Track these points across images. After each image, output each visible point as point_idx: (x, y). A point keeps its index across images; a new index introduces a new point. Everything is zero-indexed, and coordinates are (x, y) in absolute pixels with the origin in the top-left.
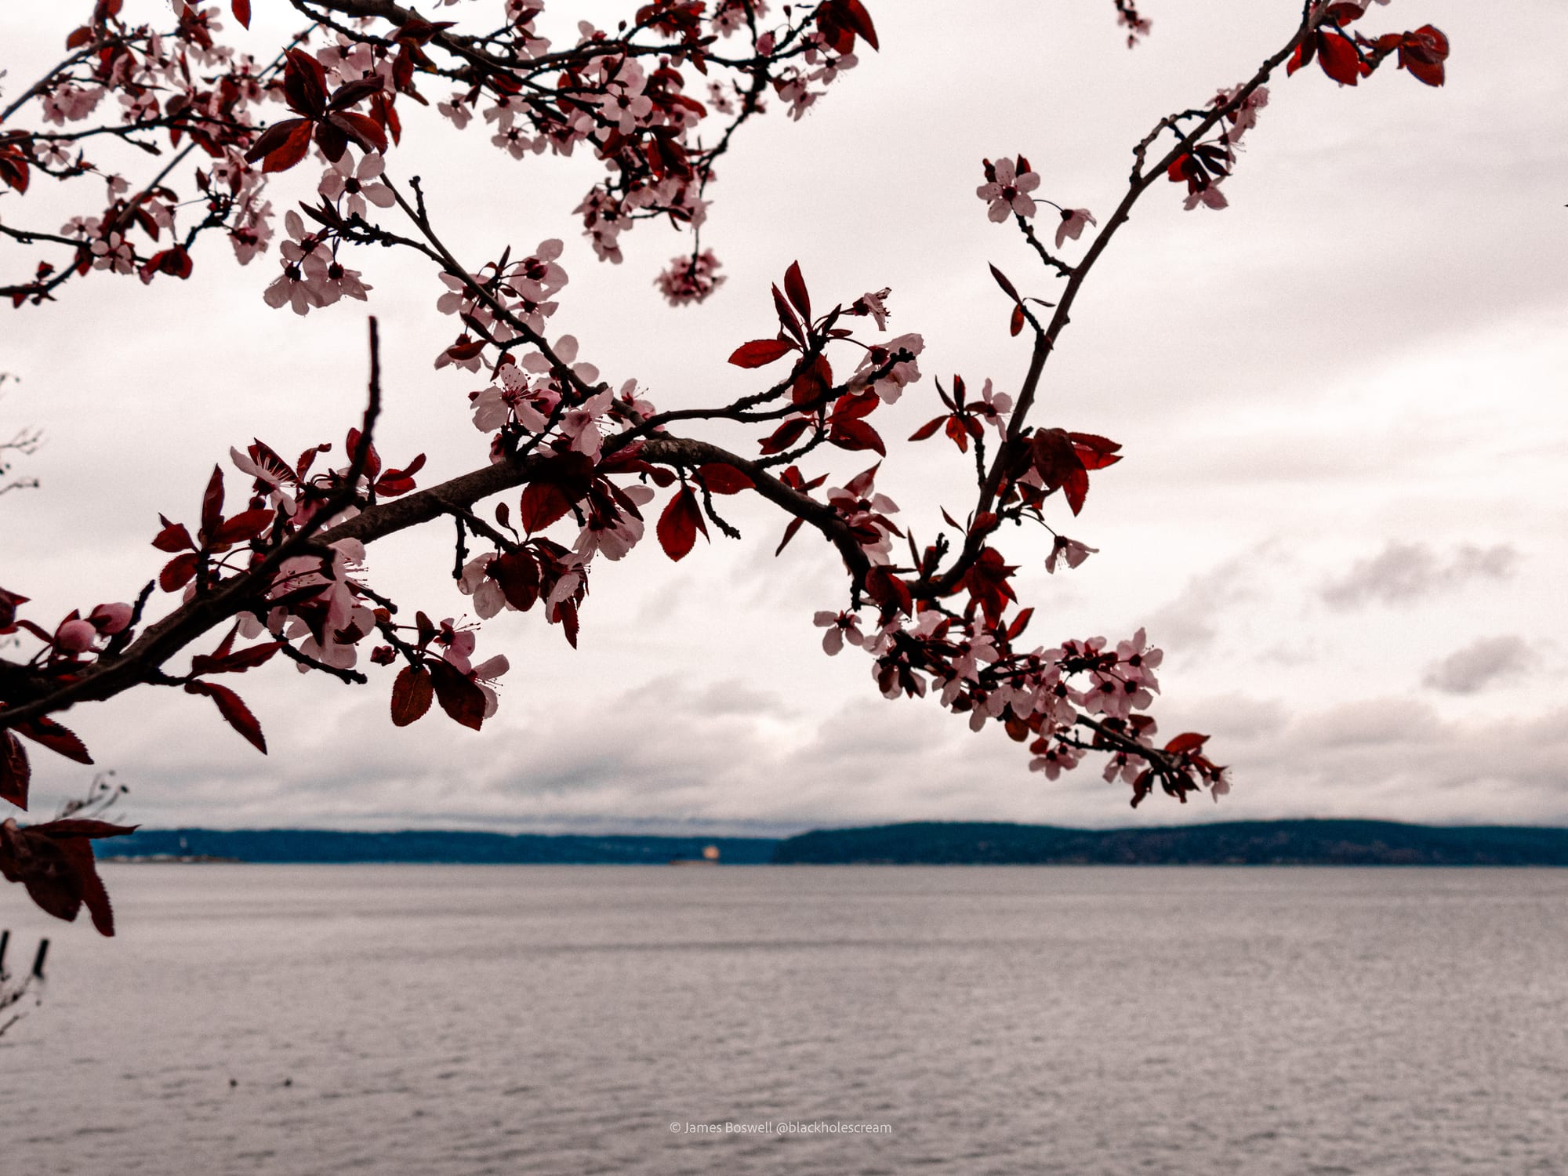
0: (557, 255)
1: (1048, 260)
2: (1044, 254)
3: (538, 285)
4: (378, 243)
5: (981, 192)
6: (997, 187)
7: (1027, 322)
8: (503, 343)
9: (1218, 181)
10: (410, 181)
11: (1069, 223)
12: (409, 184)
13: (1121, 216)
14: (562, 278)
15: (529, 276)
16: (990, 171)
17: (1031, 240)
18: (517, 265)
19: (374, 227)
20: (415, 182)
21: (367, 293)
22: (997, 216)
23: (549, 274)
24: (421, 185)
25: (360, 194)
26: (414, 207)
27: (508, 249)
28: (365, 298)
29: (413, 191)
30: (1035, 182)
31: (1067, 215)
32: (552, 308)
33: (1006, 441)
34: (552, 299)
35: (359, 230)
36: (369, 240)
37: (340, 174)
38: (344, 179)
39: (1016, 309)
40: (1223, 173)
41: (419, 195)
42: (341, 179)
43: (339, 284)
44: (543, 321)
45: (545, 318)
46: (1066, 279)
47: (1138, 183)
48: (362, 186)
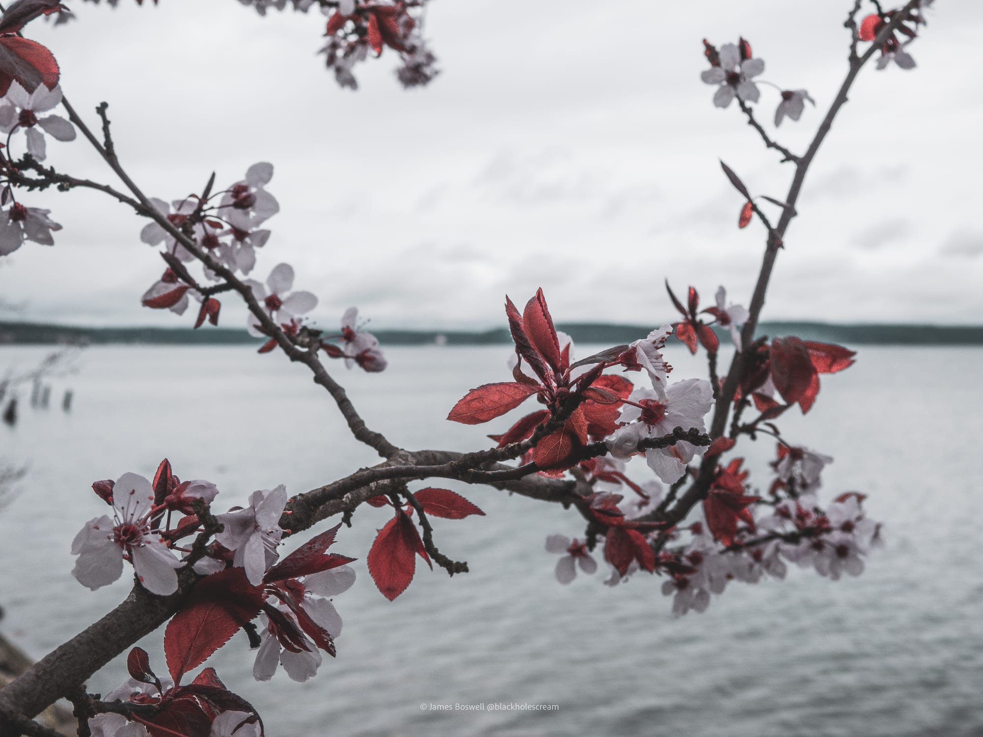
0: (267, 181)
1: (770, 144)
2: (766, 138)
3: (247, 214)
4: (54, 187)
5: (706, 77)
6: (721, 72)
7: (755, 217)
8: (205, 289)
9: (907, 43)
10: (98, 108)
11: (787, 104)
12: (95, 110)
13: (842, 98)
14: (273, 207)
15: (236, 205)
16: (712, 54)
17: (752, 122)
18: (223, 194)
19: (49, 169)
20: (102, 109)
21: (54, 234)
22: (721, 101)
23: (258, 203)
24: (108, 112)
25: (37, 127)
26: (101, 140)
27: (214, 175)
28: (49, 241)
29: (99, 118)
30: (760, 66)
31: (787, 96)
32: (263, 238)
33: (740, 350)
34: (264, 226)
35: (31, 174)
36: (43, 185)
37: (13, 106)
38: (18, 110)
39: (745, 207)
40: (912, 35)
41: (106, 123)
42: (14, 111)
43: (22, 226)
44: (254, 252)
45: (256, 248)
46: (792, 167)
47: (856, 63)
48: (38, 119)
